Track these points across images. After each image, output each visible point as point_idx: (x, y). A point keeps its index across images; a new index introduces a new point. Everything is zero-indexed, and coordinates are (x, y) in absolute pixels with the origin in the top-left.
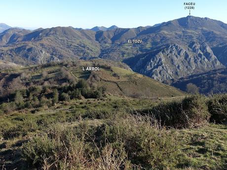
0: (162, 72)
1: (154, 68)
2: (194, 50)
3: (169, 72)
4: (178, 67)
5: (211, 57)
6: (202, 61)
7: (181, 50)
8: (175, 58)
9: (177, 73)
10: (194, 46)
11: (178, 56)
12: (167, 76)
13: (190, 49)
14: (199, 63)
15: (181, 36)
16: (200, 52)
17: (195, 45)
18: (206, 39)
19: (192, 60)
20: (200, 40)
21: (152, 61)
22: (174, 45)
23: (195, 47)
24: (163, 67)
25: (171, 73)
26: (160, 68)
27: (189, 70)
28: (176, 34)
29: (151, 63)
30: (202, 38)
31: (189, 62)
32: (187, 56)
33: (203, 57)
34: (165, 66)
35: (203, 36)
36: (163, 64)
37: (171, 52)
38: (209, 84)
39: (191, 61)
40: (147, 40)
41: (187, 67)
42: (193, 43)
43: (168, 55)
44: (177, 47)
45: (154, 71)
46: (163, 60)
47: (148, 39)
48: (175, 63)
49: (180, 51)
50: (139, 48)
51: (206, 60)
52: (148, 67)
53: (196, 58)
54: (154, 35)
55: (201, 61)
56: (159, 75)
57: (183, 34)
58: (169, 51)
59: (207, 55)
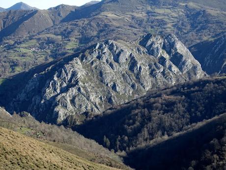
0: (77, 99)
1: (62, 92)
2: (151, 51)
3: (92, 98)
4: (114, 87)
5: (184, 63)
6: (167, 71)
7: (120, 53)
8: (108, 69)
9: (110, 100)
10: (149, 43)
11: (115, 64)
12: (89, 108)
13: (142, 49)
14: (159, 76)
15: (142, 21)
16: (162, 53)
17: (152, 39)
18: (192, 25)
19: (145, 71)
20: (179, 29)
21: (55, 78)
22: (107, 43)
23: (151, 45)
24: (79, 89)
25: (98, 101)
26: (73, 91)
27: (136, 91)
28: (133, 18)
29: (55, 83)
30: (182, 24)
31: (138, 76)
32: (133, 63)
33: (168, 63)
34: (84, 88)
35: (186, 20)
36: (80, 83)
37: (99, 57)
38: (143, 116)
39: (143, 73)
40: (69, 33)
41: (133, 86)
42: (149, 37)
43: (92, 63)
44: (111, 47)
45: (59, 97)
46: (81, 74)
47: (72, 30)
48: (108, 80)
49: (119, 55)
50: (51, 52)
51: (175, 69)
52: (48, 91)
53: (154, 67)
54: (86, 22)
55: (163, 73)
56: (70, 107)
57: (145, 19)
58: (95, 55)
59: (177, 60)
